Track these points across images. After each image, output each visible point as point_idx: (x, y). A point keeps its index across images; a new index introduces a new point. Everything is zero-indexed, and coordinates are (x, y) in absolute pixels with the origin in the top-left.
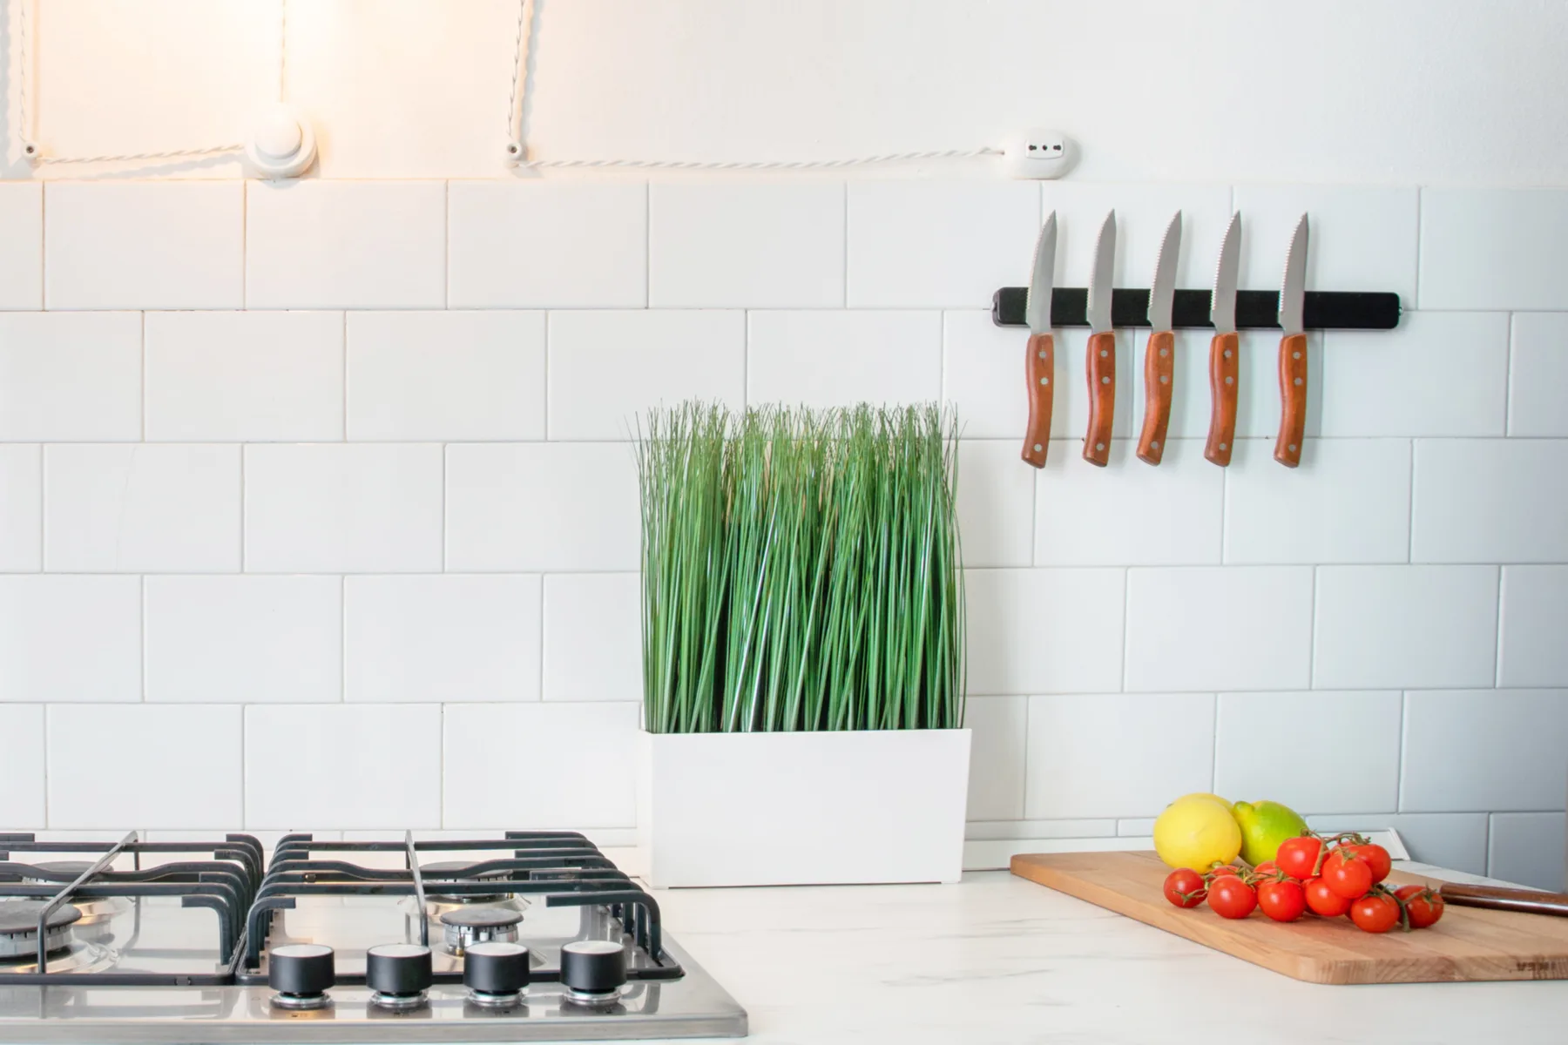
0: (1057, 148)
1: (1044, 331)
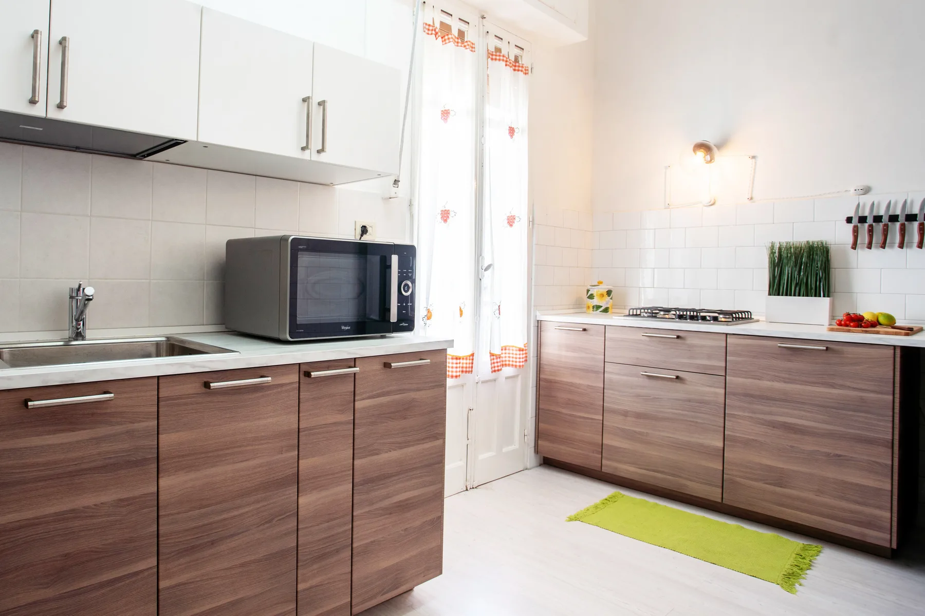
0: (861, 189)
1: (856, 225)
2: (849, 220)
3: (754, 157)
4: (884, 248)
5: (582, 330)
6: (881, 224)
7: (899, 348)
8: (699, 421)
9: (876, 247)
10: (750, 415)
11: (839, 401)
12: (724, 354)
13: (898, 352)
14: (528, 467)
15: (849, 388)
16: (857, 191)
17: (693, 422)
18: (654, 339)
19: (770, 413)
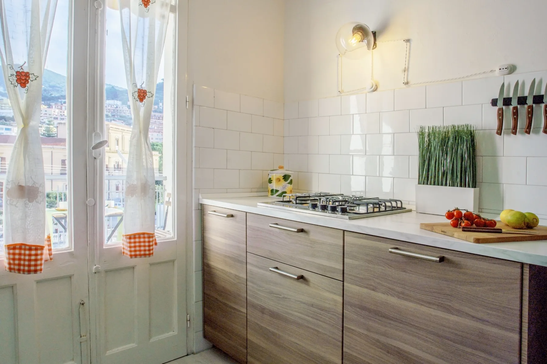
0: (506, 68)
1: (501, 107)
2: (494, 102)
3: (408, 41)
4: (529, 133)
5: (226, 216)
6: (526, 106)
7: (528, 267)
8: (320, 330)
9: (521, 133)
10: (365, 332)
11: (456, 332)
12: (342, 255)
13: (527, 271)
14: (195, 351)
15: (468, 315)
16: (502, 69)
17: (316, 331)
18: (283, 231)
19: (385, 335)
